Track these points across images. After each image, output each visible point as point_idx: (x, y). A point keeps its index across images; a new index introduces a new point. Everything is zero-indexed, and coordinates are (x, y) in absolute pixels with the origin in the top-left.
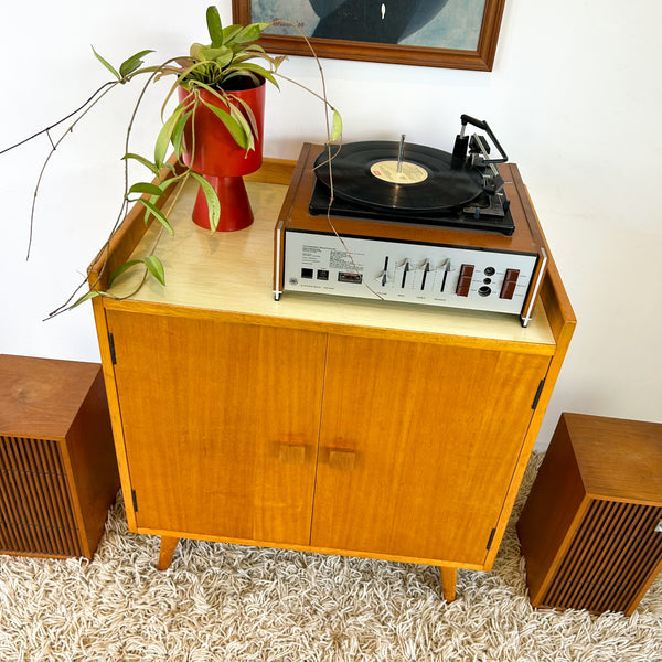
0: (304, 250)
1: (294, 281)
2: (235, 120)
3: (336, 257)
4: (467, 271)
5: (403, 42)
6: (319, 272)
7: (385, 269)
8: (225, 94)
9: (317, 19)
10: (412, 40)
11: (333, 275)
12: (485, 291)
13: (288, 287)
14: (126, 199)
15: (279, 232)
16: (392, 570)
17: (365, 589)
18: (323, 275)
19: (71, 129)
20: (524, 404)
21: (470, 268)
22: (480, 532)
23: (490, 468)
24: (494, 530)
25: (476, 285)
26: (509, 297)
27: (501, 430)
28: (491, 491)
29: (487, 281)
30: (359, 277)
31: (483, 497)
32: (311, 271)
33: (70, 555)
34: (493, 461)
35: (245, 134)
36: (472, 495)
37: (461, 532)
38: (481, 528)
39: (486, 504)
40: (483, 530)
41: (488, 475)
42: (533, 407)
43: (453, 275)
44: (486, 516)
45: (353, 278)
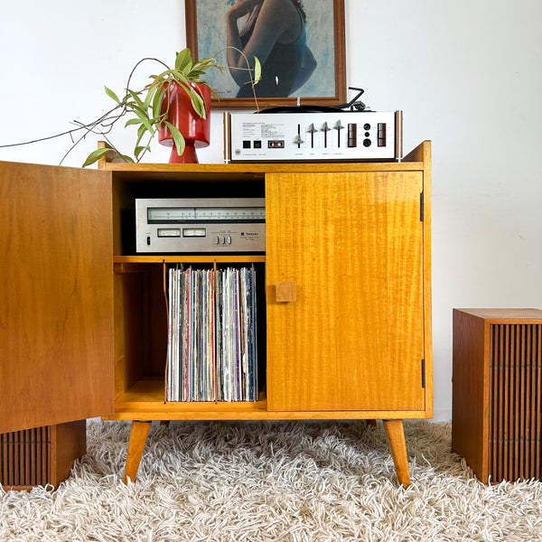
0: (244, 126)
1: (238, 152)
4: (353, 129)
6: (255, 142)
7: (299, 133)
9: (239, 88)
11: (264, 144)
12: (367, 143)
13: (235, 157)
18: (258, 144)
20: (414, 218)
21: (354, 126)
22: (412, 366)
23: (403, 287)
24: (423, 361)
25: (360, 138)
26: (384, 145)
27: (403, 246)
28: (410, 314)
29: (367, 134)
30: (282, 142)
31: (406, 322)
32: (249, 142)
33: (36, 484)
34: (404, 279)
35: (200, 106)
36: (396, 320)
37: (396, 369)
38: (412, 360)
39: (410, 330)
40: (415, 363)
41: (403, 296)
42: (422, 219)
43: (344, 133)
44: (412, 344)
45: (277, 145)
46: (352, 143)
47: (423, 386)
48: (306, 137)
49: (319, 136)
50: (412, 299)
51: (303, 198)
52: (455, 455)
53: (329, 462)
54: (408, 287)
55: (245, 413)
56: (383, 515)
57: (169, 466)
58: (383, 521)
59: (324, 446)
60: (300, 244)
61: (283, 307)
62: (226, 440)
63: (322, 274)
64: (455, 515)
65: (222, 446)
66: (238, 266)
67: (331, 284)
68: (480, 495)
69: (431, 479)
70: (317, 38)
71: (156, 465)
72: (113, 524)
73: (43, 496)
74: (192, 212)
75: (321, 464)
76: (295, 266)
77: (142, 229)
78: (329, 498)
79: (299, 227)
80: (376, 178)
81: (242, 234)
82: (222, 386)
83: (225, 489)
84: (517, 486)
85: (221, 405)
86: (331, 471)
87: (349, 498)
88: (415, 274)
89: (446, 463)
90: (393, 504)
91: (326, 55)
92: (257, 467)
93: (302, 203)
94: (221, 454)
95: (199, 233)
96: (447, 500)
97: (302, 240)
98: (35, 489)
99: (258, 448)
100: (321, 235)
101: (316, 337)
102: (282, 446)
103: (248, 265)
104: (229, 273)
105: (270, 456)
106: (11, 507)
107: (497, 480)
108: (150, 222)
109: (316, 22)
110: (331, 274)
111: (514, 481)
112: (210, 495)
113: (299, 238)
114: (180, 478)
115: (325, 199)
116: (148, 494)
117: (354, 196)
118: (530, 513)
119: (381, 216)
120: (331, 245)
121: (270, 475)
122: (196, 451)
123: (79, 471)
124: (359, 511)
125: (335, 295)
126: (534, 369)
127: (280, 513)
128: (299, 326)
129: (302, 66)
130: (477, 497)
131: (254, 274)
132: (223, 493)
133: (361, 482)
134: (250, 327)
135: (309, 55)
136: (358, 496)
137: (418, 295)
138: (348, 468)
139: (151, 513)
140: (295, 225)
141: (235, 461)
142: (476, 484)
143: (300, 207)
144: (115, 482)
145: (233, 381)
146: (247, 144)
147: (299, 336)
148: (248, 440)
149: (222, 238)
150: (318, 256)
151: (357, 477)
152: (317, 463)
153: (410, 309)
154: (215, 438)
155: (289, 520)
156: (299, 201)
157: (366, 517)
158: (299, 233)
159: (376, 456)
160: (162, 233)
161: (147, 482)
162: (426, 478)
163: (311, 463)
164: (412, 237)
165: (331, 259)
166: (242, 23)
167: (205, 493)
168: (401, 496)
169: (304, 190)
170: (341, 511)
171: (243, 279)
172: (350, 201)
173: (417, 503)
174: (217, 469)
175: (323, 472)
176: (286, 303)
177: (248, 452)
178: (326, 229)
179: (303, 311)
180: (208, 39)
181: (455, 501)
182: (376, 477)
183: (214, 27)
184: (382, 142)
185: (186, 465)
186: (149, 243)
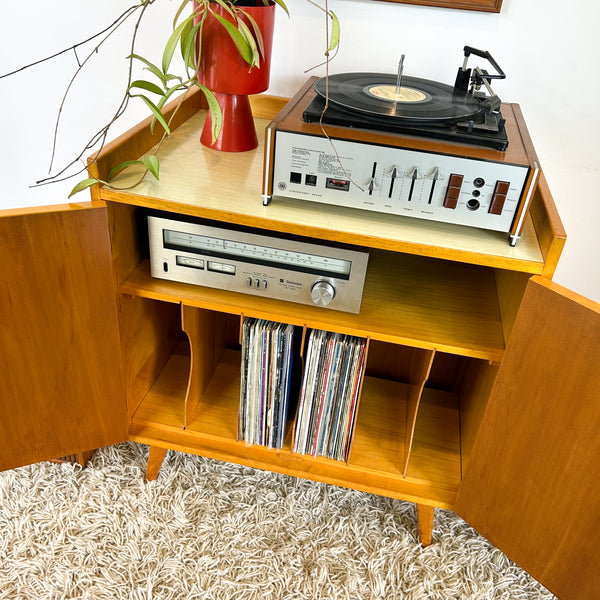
0: (294, 151)
1: (282, 186)
2: (242, 35)
3: (325, 160)
4: (456, 181)
6: (308, 176)
7: (373, 176)
8: (233, 7)
11: (321, 181)
12: (474, 205)
13: (277, 192)
14: (128, 93)
15: (269, 130)
16: (371, 509)
17: (341, 522)
18: (311, 180)
19: (96, 49)
21: (459, 178)
26: (498, 212)
30: (347, 184)
32: (300, 175)
33: (65, 460)
43: (442, 185)
45: (341, 185)
48: (383, 181)
49: (402, 185)
66: (270, 325)
73: (70, 480)
81: (282, 281)
85: (242, 444)
95: (228, 269)
98: (64, 466)
103: (282, 327)
104: (259, 330)
108: (166, 246)
116: (167, 497)
131: (290, 336)
132: (238, 515)
133: (381, 524)
134: (278, 387)
146: (295, 178)
149: (255, 281)
160: (182, 261)
171: (275, 341)
184: (496, 208)
186: (166, 270)
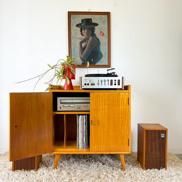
0: (85, 80)
3: (90, 81)
5: (96, 64)
6: (88, 84)
7: (98, 82)
10: (97, 64)
11: (90, 84)
13: (82, 87)
14: (55, 75)
20: (126, 104)
21: (112, 80)
22: (126, 141)
23: (124, 121)
24: (129, 139)
25: (114, 83)
26: (119, 85)
27: (124, 110)
28: (125, 128)
29: (115, 82)
30: (94, 84)
31: (124, 129)
33: (32, 170)
34: (124, 119)
35: (73, 71)
36: (122, 129)
37: (122, 141)
38: (126, 139)
39: (125, 132)
40: (126, 140)
41: (124, 123)
42: (128, 104)
43: (110, 82)
44: (126, 135)
45: (93, 84)
46: (111, 84)
47: (129, 146)
48: (100, 83)
49: (103, 83)
50: (126, 124)
51: (99, 99)
52: (138, 162)
53: (105, 164)
54: (125, 121)
55: (84, 152)
56: (118, 178)
57: (64, 164)
58: (118, 180)
59: (104, 159)
60: (98, 110)
61: (94, 126)
62: (78, 157)
63: (104, 117)
64: (135, 178)
65: (77, 158)
66: (83, 115)
67: (106, 120)
68: (142, 173)
69: (131, 168)
70: (103, 49)
71: (61, 164)
72: (53, 180)
73: (34, 173)
74: (72, 100)
75: (103, 164)
76: (97, 115)
77: (59, 105)
78: (105, 173)
79: (98, 106)
80: (117, 94)
81: (84, 106)
82: (79, 145)
83: (79, 171)
84: (152, 171)
85: (78, 150)
86: (106, 166)
87: (110, 174)
88: (127, 118)
89: (135, 164)
90: (121, 175)
91: (105, 53)
92: (87, 165)
93: (99, 100)
94: (77, 161)
95: (73, 106)
96: (134, 174)
97: (99, 109)
98: (31, 171)
99: (87, 159)
100: (104, 108)
101: (102, 133)
102: (93, 159)
103: (85, 115)
104: (81, 117)
105: (90, 162)
106: (27, 175)
107: (147, 169)
108: (61, 103)
109: (103, 45)
110: (106, 117)
111: (151, 169)
112: (76, 173)
113: (98, 108)
114: (68, 168)
115: (105, 99)
116: (60, 172)
117: (112, 98)
118: (153, 177)
119: (118, 103)
120: (106, 110)
121: (90, 167)
122: (71, 160)
123: (41, 166)
124: (112, 177)
125: (107, 122)
126: (156, 141)
127: (93, 177)
128: (98, 130)
129: (99, 56)
130: (141, 173)
131: (87, 117)
132: (79, 172)
133: (113, 169)
134: (86, 130)
135: (101, 53)
136: (112, 173)
137: (128, 123)
138: (110, 165)
139: (62, 177)
140: (97, 105)
141: (81, 163)
142: (142, 170)
143: (98, 101)
144: (51, 169)
145: (81, 144)
146: (85, 84)
147: (98, 133)
148: (84, 157)
149: (79, 107)
150: (103, 113)
151: (112, 168)
152: (102, 164)
153: (126, 126)
154: (75, 156)
155: (95, 179)
156: (98, 99)
157: (114, 179)
158: (98, 107)
159: (117, 162)
160: (64, 106)
161: (59, 169)
162: (130, 168)
163: (101, 164)
164: (126, 109)
165: (106, 114)
166: (83, 45)
167: (74, 172)
168: (123, 173)
169: (100, 97)
170: (108, 177)
171: (84, 118)
172: (111, 99)
173: (126, 175)
174: (77, 165)
175: (104, 166)
176: (95, 125)
177: (84, 160)
178: (105, 106)
179: (99, 126)
180: (74, 49)
181: (136, 174)
182: (117, 168)
183: (76, 46)
184: (119, 84)
185: (69, 164)
186: (60, 108)
